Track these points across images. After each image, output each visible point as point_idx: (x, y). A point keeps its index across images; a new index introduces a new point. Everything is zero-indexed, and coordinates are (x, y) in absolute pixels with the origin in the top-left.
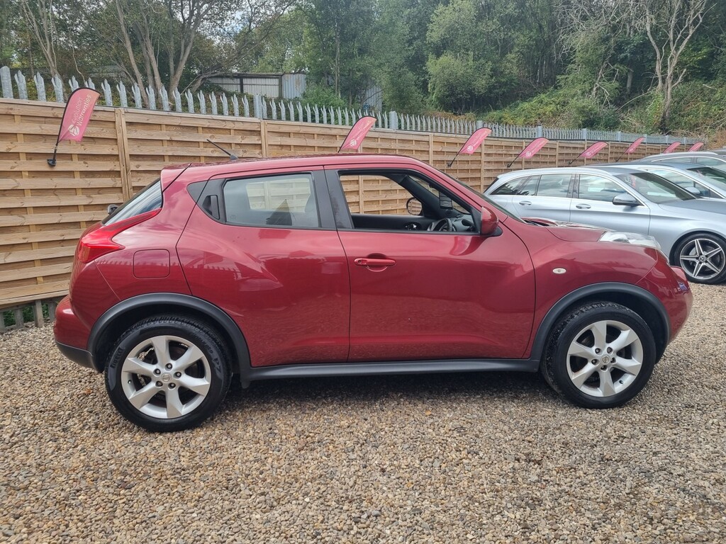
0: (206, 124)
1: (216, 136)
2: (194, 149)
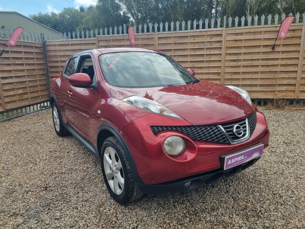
0: (192, 34)
1: (196, 39)
2: (185, 46)
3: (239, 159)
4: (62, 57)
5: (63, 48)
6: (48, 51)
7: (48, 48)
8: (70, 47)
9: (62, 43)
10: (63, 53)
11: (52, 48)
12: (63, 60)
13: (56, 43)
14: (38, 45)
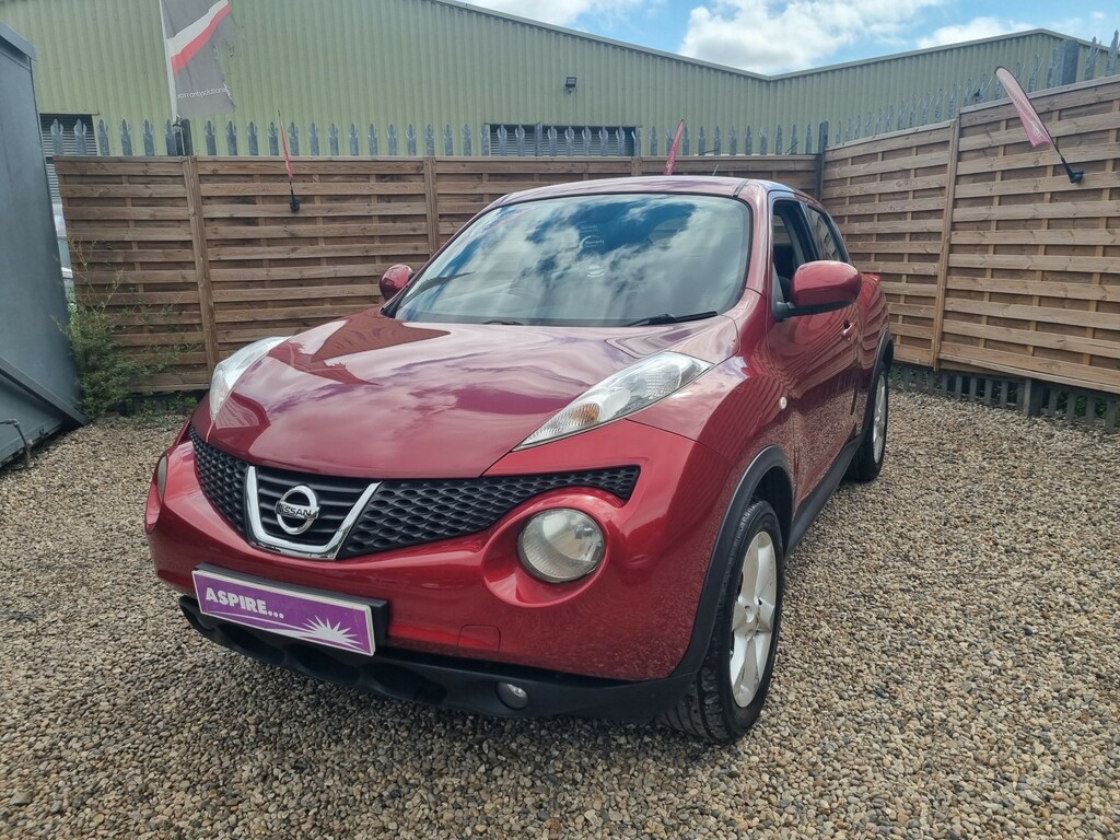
3: (248, 603)
4: (855, 203)
5: (862, 169)
6: (827, 184)
7: (828, 171)
8: (880, 162)
9: (861, 151)
10: (857, 186)
11: (836, 172)
12: (856, 212)
13: (848, 153)
14: (792, 167)
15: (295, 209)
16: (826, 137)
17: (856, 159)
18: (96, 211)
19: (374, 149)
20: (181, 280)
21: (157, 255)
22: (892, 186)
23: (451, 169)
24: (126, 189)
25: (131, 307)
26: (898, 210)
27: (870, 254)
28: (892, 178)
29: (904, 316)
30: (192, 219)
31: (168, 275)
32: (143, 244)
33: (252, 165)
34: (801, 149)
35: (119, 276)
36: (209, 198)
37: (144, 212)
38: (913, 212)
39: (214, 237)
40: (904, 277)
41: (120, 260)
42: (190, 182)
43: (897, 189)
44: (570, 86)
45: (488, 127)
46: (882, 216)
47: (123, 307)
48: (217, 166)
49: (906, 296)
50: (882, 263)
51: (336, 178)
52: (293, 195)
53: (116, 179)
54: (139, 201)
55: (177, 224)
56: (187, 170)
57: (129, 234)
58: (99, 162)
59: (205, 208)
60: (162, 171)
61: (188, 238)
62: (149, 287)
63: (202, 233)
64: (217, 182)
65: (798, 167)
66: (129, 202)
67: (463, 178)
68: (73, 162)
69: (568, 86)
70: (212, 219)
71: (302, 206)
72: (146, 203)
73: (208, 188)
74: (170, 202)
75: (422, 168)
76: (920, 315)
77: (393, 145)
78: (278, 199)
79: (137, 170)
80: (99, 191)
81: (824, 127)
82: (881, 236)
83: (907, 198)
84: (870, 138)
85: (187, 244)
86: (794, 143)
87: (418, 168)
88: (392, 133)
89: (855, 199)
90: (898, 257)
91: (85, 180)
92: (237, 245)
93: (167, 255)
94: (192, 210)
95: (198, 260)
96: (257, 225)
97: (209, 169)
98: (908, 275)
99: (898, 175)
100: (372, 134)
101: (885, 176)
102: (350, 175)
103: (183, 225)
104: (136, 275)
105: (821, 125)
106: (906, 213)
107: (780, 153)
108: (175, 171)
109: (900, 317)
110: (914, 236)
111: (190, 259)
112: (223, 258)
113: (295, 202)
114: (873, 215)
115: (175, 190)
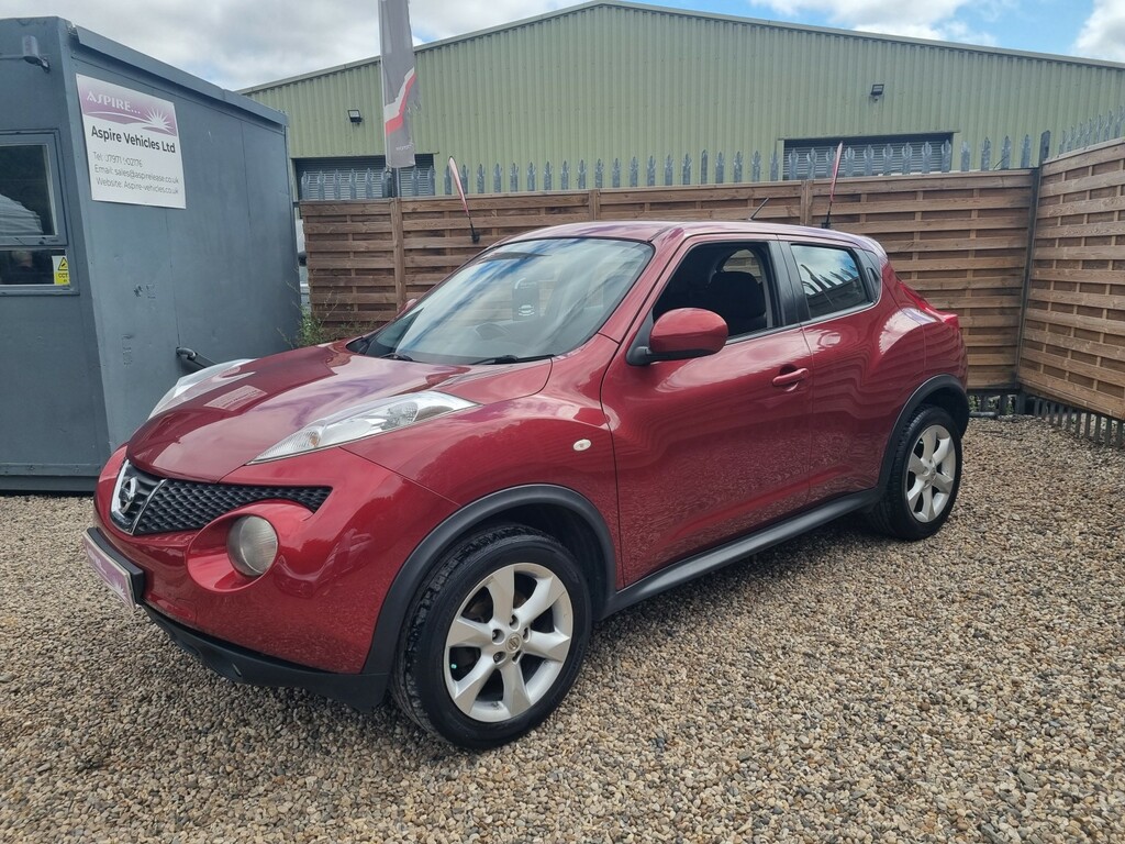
4: (1067, 224)
5: (1073, 185)
6: (1043, 202)
7: (1045, 187)
8: (1090, 176)
9: (1074, 164)
10: (1069, 205)
11: (1051, 188)
12: (1066, 235)
13: (1061, 167)
14: (999, 183)
15: (476, 241)
16: (1047, 149)
17: (1072, 173)
18: (329, 244)
19: (548, 186)
20: (385, 302)
21: (369, 280)
22: (1100, 205)
23: (613, 200)
24: (349, 226)
25: (348, 323)
26: (1103, 233)
27: (1076, 283)
28: (1100, 196)
29: (1102, 358)
30: (395, 250)
31: (375, 297)
32: (360, 271)
33: (443, 203)
34: (1015, 163)
35: (340, 297)
36: (409, 232)
37: (362, 245)
38: (1117, 236)
39: (411, 265)
40: (1105, 312)
41: (342, 285)
42: (395, 219)
43: (1103, 209)
44: (876, 94)
45: (782, 144)
46: (1090, 240)
47: (342, 322)
48: (416, 205)
49: (1106, 334)
50: (1085, 294)
51: (511, 212)
52: (472, 229)
53: (342, 218)
54: (358, 236)
55: (384, 255)
56: (394, 209)
57: (348, 264)
58: (331, 204)
59: (406, 241)
60: (375, 210)
61: (391, 266)
62: (362, 307)
63: (402, 262)
64: (416, 218)
65: (1008, 183)
66: (350, 237)
67: (625, 208)
68: (313, 205)
69: (874, 94)
70: (411, 250)
71: (481, 237)
72: (364, 237)
73: (409, 224)
74: (380, 236)
75: (587, 200)
76: (1116, 358)
77: (565, 180)
78: (461, 232)
79: (357, 210)
80: (330, 228)
81: (1046, 137)
82: (1088, 263)
83: (1112, 220)
84: (1081, 150)
85: (391, 271)
86: (1005, 157)
87: (583, 200)
88: (565, 169)
89: (1066, 219)
90: (1099, 288)
91: (321, 220)
92: (429, 272)
93: (375, 280)
94: (395, 243)
95: (398, 285)
96: (444, 254)
97: (409, 208)
98: (1108, 310)
99: (1107, 192)
100: (548, 171)
101: (1095, 193)
102: (522, 209)
103: (389, 255)
104: (351, 297)
105: (1043, 135)
106: (1111, 236)
107: (987, 169)
108: (384, 210)
109: (1099, 359)
110: (1117, 264)
111: (393, 284)
112: (417, 283)
113: (476, 234)
114: (1081, 238)
115: (384, 226)
